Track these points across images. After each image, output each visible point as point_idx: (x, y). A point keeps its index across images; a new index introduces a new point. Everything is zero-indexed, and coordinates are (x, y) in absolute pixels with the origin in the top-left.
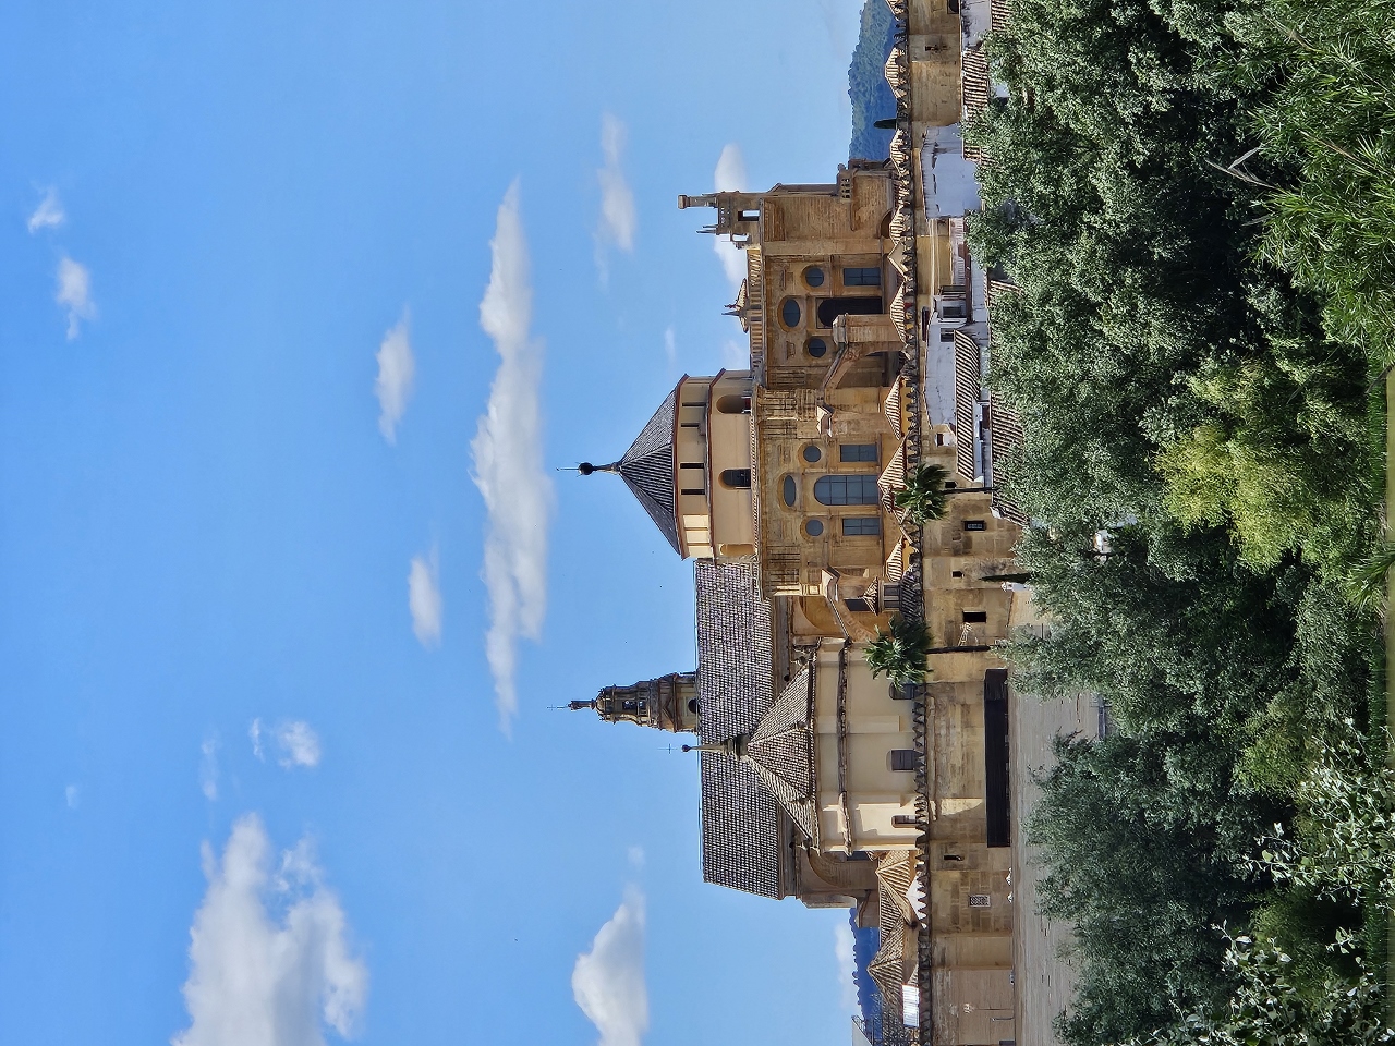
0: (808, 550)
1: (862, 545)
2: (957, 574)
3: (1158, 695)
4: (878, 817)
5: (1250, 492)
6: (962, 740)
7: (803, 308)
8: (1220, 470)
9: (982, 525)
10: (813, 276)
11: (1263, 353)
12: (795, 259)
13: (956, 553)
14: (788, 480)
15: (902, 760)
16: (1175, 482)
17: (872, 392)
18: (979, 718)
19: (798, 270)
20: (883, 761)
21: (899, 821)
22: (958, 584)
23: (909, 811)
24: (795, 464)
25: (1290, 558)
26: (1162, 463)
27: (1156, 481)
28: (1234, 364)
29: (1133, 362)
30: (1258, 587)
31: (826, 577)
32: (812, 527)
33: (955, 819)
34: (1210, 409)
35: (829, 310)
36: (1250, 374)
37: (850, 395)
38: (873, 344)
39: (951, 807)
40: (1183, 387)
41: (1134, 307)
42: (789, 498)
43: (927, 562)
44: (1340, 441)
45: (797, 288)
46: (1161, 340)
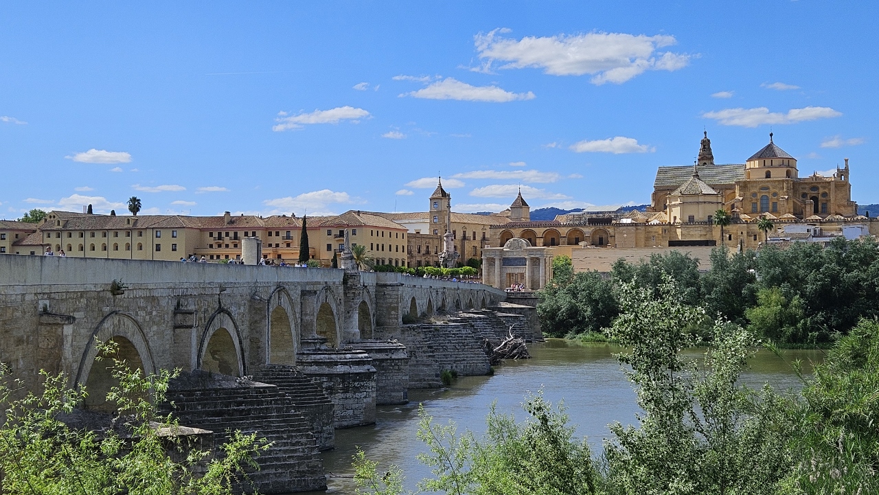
0: (748, 194)
1: (749, 207)
2: (742, 233)
3: (711, 286)
4: (676, 212)
5: (767, 311)
6: (696, 234)
7: (816, 192)
8: (773, 304)
9: (755, 239)
10: (825, 195)
11: (806, 316)
12: (829, 190)
13: (748, 233)
14: (768, 188)
15: (691, 219)
16: (769, 291)
17: (792, 210)
18: (703, 239)
19: (826, 191)
20: (691, 214)
21: (675, 218)
22: (739, 233)
23: (678, 220)
24: (772, 190)
25: (748, 322)
26: (775, 288)
27: (770, 286)
28: (802, 308)
29: (803, 280)
30: (740, 313)
31: (741, 198)
32: (755, 195)
33: (676, 232)
34: (790, 301)
35: (815, 199)
36: (800, 312)
37: (791, 205)
38: (805, 211)
39: (679, 231)
40: (796, 294)
41: (819, 281)
42: (762, 188)
43: (745, 225)
44: (781, 336)
45: (821, 191)
46: (809, 288)
